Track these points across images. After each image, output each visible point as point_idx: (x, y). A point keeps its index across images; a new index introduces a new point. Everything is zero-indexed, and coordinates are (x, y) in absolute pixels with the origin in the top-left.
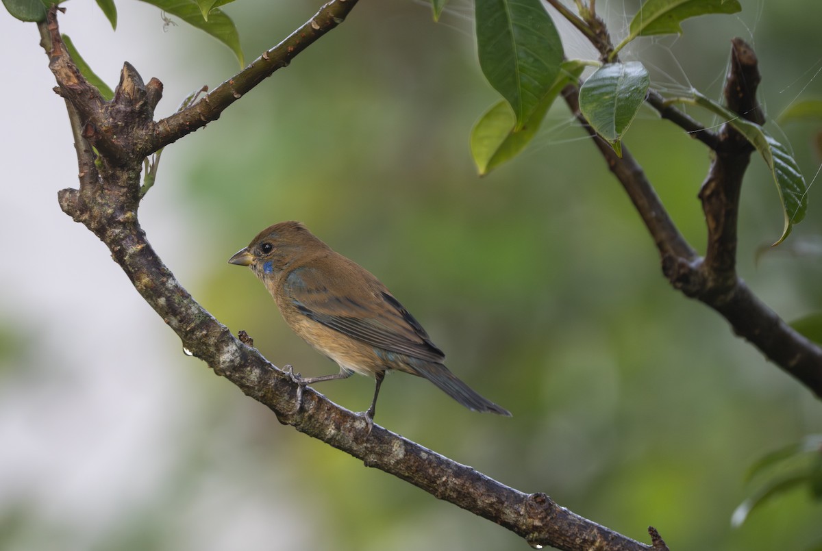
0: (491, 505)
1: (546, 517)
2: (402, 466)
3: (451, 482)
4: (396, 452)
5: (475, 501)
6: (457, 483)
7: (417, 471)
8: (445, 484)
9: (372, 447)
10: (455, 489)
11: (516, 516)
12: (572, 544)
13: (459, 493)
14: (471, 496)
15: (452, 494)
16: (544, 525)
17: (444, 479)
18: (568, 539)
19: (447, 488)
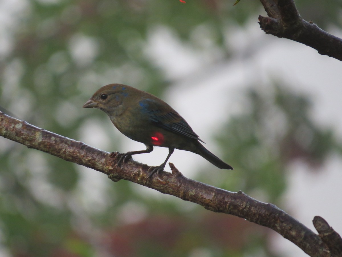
0: (89, 161)
1: (115, 164)
2: (42, 146)
3: (67, 151)
4: (37, 139)
5: (81, 160)
6: (70, 151)
7: (49, 148)
8: (65, 152)
9: (26, 137)
10: (70, 155)
11: (102, 165)
12: (130, 177)
13: (72, 157)
14: (78, 158)
15: (69, 158)
16: (114, 169)
17: (64, 150)
18: (127, 175)
19: (66, 155)
